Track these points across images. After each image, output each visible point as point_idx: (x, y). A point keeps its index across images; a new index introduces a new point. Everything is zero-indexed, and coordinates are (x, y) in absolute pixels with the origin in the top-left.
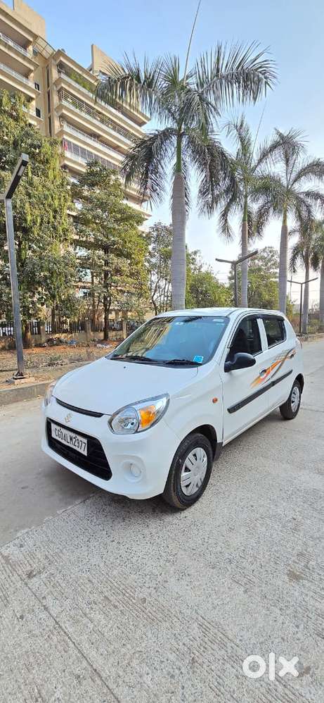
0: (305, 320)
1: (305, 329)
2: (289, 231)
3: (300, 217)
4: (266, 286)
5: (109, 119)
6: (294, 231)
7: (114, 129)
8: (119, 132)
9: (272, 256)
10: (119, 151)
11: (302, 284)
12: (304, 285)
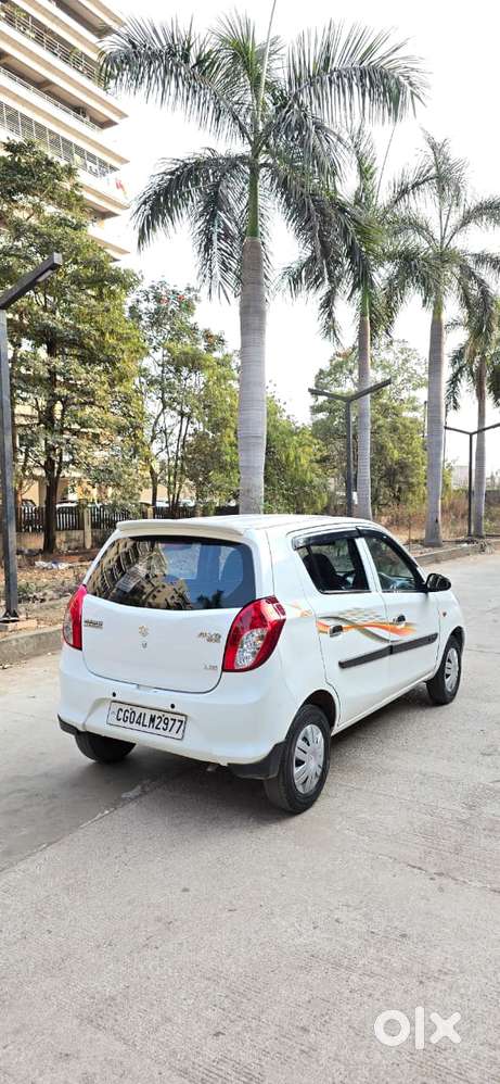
0: (479, 508)
1: (478, 527)
2: (444, 324)
3: (466, 299)
4: (394, 429)
5: (28, 15)
6: (455, 324)
7: (39, 39)
8: (51, 48)
9: (406, 361)
10: (49, 93)
11: (471, 435)
12: (475, 437)
